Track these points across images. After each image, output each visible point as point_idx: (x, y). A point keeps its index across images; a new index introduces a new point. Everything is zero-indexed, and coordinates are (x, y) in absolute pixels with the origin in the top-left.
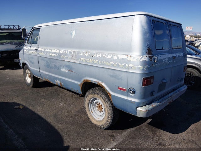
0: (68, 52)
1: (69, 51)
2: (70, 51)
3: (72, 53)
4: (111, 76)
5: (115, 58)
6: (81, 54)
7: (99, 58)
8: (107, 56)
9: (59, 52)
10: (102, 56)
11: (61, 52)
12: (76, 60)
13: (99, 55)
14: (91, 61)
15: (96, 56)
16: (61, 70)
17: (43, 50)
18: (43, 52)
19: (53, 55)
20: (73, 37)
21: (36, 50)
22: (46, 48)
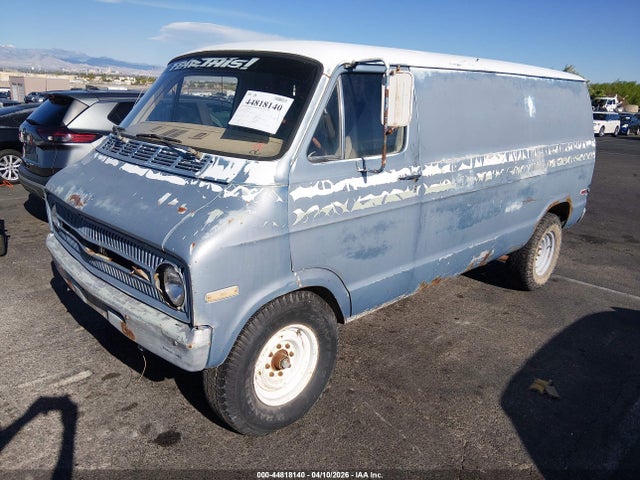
0: (526, 153)
1: (528, 150)
2: (530, 152)
7: (570, 153)
8: (578, 146)
9: (505, 161)
10: (573, 147)
11: (511, 159)
12: (542, 168)
13: (570, 145)
15: (568, 149)
16: (507, 210)
17: (446, 169)
18: (447, 176)
19: (489, 174)
20: (531, 115)
21: (411, 178)
22: (458, 160)
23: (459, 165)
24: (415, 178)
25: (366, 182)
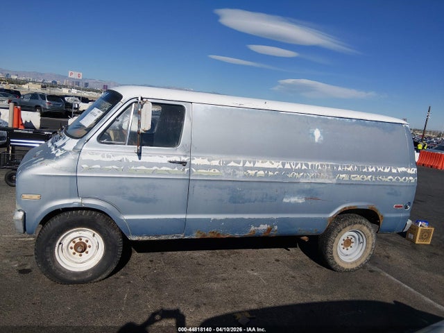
0: (307, 165)
1: (310, 164)
2: (312, 165)
3: (320, 168)
4: (389, 194)
5: (394, 171)
6: (340, 169)
7: (372, 173)
8: (384, 169)
9: (281, 166)
10: (377, 169)
11: (287, 166)
12: (329, 178)
13: (372, 168)
14: (359, 178)
15: (368, 170)
16: (285, 200)
17: (216, 163)
18: (215, 167)
19: (261, 173)
20: (316, 140)
21: (181, 163)
22: (228, 159)
23: (229, 162)
24: (184, 163)
25: (140, 159)
